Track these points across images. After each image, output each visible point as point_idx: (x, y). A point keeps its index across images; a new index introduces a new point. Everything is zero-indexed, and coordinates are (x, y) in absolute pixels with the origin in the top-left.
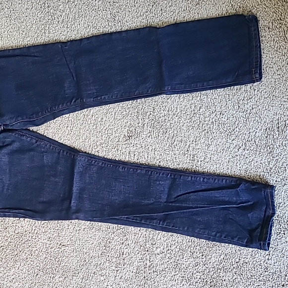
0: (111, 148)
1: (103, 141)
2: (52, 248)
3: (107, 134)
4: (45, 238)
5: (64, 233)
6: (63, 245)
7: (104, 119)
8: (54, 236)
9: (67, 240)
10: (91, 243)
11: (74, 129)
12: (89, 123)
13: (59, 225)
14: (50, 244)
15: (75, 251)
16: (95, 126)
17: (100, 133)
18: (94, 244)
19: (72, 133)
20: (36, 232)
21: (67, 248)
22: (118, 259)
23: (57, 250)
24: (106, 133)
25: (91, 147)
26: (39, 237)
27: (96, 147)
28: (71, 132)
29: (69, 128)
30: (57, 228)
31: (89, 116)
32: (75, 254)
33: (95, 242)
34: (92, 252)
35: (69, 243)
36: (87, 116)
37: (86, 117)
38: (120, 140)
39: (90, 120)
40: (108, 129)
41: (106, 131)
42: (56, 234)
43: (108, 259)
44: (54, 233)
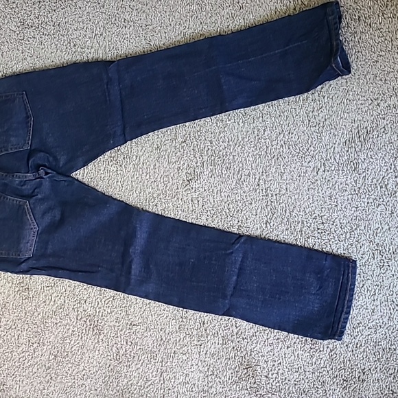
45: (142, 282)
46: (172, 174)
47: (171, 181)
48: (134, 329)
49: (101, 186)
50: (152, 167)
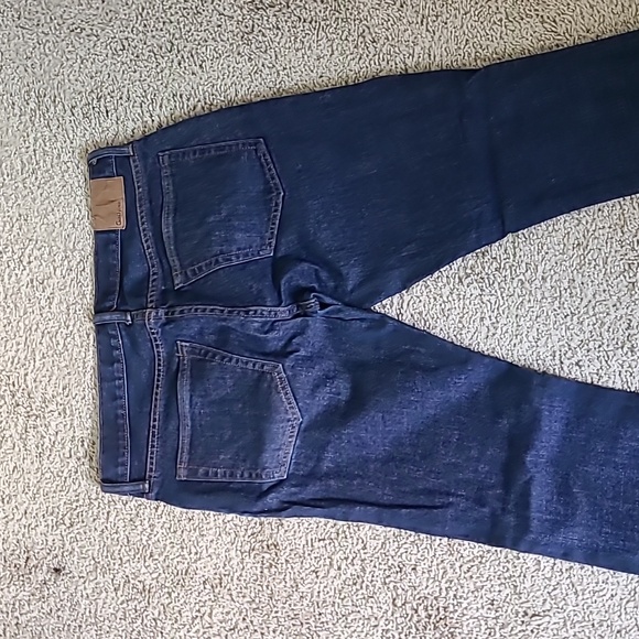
0: (611, 348)
1: (588, 335)
2: (503, 627)
3: (595, 315)
4: (480, 606)
5: (528, 584)
6: (534, 615)
8: (503, 595)
9: (541, 599)
10: (608, 595)
13: (510, 566)
14: (497, 618)
15: (568, 623)
16: (557, 302)
17: (575, 318)
18: (618, 598)
19: (499, 331)
20: (451, 594)
21: (547, 619)
23: (519, 628)
24: (591, 313)
25: (557, 357)
26: (464, 605)
28: (496, 328)
29: (487, 322)
30: (507, 575)
31: (537, 282)
33: (619, 592)
34: (616, 618)
35: (547, 606)
36: (531, 283)
37: (527, 285)
39: (539, 292)
40: (593, 303)
41: (590, 307)
42: (508, 591)
44: (502, 588)
45: (556, 525)
46: (615, 298)
47: (612, 312)
48: (534, 624)
49: (443, 329)
50: (566, 285)
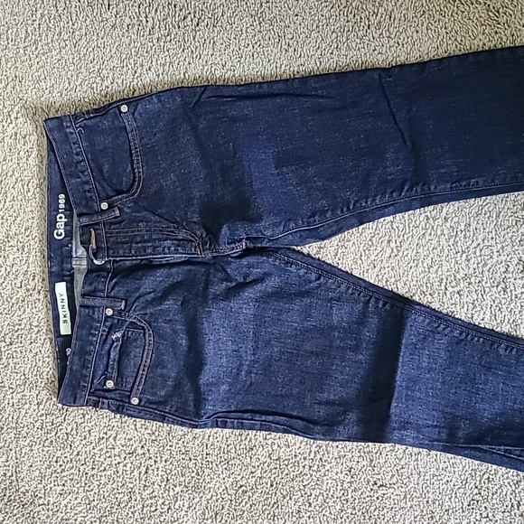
7: (473, 226)
11: (405, 246)
12: (439, 233)
22: (506, 514)
27: (454, 283)
32: (409, 504)
38: (511, 269)
43: (484, 515)
